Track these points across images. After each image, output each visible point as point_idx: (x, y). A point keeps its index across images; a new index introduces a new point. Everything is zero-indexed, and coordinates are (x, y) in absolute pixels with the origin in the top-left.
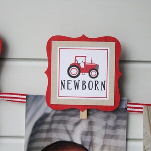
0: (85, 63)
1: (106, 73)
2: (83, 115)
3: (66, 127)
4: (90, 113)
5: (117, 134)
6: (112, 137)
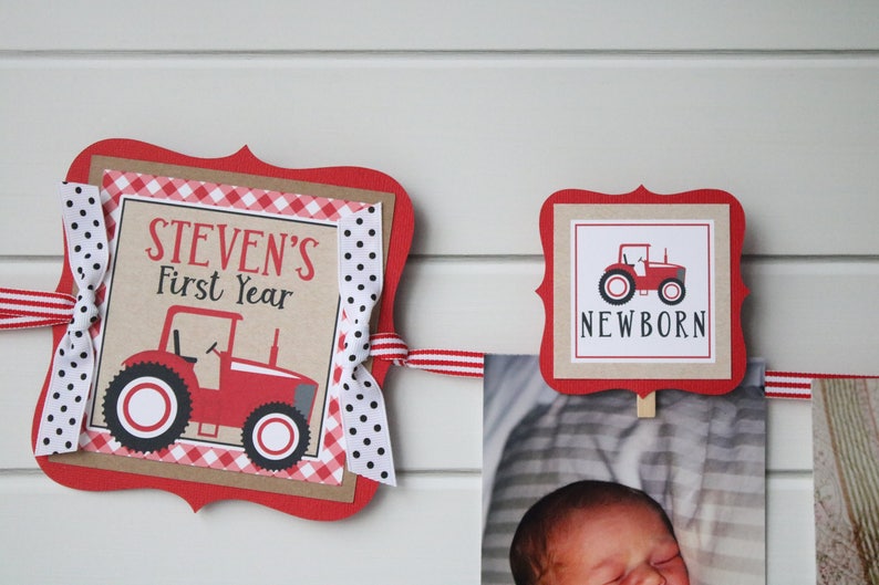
0: (647, 263)
1: (706, 290)
2: (646, 405)
3: (596, 442)
4: (664, 401)
5: (739, 459)
6: (725, 467)
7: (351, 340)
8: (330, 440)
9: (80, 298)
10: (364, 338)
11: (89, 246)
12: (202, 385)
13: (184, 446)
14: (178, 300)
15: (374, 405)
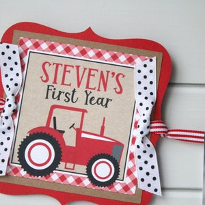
7: (141, 124)
8: (130, 172)
9: (8, 100)
10: (147, 124)
11: (12, 75)
12: (67, 144)
13: (58, 174)
14: (56, 102)
15: (151, 156)
